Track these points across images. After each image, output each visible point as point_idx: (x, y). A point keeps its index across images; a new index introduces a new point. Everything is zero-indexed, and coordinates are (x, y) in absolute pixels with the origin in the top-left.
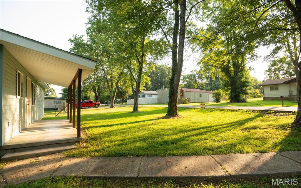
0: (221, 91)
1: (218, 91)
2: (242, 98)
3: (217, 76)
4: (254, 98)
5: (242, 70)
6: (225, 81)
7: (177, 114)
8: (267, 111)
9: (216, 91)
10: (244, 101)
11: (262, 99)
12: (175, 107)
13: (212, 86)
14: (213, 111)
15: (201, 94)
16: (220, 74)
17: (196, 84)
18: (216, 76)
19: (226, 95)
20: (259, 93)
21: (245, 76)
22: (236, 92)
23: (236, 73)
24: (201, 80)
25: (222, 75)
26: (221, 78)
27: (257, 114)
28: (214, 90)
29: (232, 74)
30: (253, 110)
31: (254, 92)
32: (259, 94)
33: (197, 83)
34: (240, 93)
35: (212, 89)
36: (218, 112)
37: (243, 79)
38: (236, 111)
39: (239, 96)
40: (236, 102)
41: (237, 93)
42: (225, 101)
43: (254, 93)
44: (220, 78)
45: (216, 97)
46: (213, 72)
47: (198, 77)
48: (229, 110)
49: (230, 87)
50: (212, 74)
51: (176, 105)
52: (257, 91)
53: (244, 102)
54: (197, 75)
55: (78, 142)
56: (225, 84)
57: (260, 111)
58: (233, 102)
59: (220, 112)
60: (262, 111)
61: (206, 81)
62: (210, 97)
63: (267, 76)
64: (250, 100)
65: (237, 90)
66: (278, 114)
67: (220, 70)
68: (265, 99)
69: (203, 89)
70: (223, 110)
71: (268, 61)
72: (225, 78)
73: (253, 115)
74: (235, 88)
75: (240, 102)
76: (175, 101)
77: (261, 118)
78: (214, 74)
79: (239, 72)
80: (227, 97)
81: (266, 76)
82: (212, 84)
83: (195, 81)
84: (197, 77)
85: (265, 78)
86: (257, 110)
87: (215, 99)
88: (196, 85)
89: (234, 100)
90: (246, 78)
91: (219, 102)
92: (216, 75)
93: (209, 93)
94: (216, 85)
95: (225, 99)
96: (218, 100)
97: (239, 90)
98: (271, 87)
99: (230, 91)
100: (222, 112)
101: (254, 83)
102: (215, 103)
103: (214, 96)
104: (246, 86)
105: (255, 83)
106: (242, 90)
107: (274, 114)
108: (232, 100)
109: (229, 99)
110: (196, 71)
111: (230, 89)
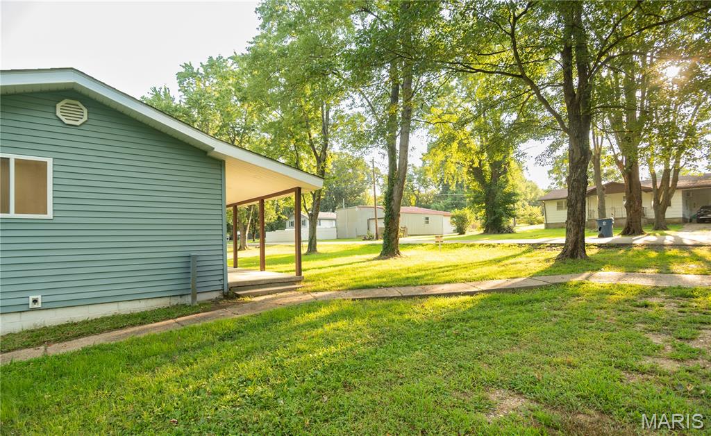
0: (467, 212)
1: (462, 211)
2: (506, 226)
3: (460, 182)
4: (531, 224)
5: (505, 172)
6: (475, 191)
7: (398, 252)
8: (539, 244)
9: (457, 212)
10: (510, 231)
11: (542, 226)
12: (395, 241)
13: (449, 201)
14: (455, 248)
15: (427, 219)
16: (466, 177)
17: (414, 196)
18: (457, 182)
19: (477, 219)
20: (539, 213)
21: (511, 182)
22: (495, 213)
23: (495, 176)
24: (425, 187)
25: (468, 180)
26: (468, 187)
27: (523, 249)
28: (453, 208)
29: (488, 178)
30: (519, 244)
31: (530, 212)
32: (540, 218)
33: (416, 192)
34: (501, 215)
35: (446, 208)
36: (464, 248)
37: (508, 189)
38: (494, 246)
39: (501, 221)
40: (494, 233)
41: (497, 216)
42: (476, 232)
43: (530, 215)
44: (465, 185)
45: (457, 223)
46: (451, 174)
47: (419, 180)
48: (483, 245)
49: (484, 204)
50: (450, 177)
51: (396, 238)
52: (537, 210)
53: (510, 233)
54: (416, 177)
55: (299, 281)
56: (475, 198)
57: (530, 244)
58: (491, 233)
59: (468, 249)
60: (533, 245)
61: (435, 189)
62: (445, 224)
63: (554, 181)
64: (521, 228)
65: (496, 210)
66: (554, 248)
67: (465, 170)
68: (548, 226)
69: (428, 207)
70: (472, 246)
71: (542, 163)
72: (475, 185)
73: (518, 250)
74: (494, 206)
75: (502, 233)
76: (396, 230)
77: (528, 254)
78: (453, 177)
79: (500, 175)
80: (479, 224)
81: (551, 181)
82: (447, 196)
83: (412, 189)
84: (415, 181)
85: (549, 184)
86: (525, 244)
87: (455, 228)
88: (414, 198)
89: (492, 230)
90: (513, 185)
91: (464, 233)
92: (458, 179)
93: (444, 216)
94: (455, 198)
95: (474, 227)
96: (461, 231)
97: (501, 210)
98: (558, 204)
99: (484, 211)
100: (472, 248)
101: (531, 193)
102: (456, 235)
103: (454, 222)
104: (513, 202)
105: (533, 194)
106: (505, 209)
107: (549, 248)
108: (488, 230)
109: (483, 228)
110: (414, 167)
111: (483, 208)
